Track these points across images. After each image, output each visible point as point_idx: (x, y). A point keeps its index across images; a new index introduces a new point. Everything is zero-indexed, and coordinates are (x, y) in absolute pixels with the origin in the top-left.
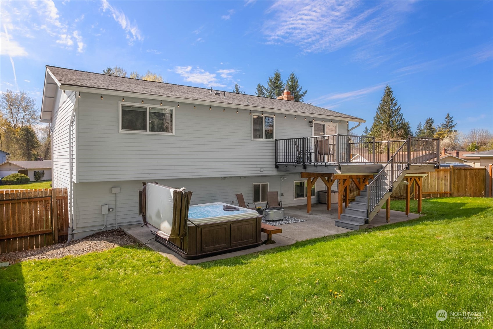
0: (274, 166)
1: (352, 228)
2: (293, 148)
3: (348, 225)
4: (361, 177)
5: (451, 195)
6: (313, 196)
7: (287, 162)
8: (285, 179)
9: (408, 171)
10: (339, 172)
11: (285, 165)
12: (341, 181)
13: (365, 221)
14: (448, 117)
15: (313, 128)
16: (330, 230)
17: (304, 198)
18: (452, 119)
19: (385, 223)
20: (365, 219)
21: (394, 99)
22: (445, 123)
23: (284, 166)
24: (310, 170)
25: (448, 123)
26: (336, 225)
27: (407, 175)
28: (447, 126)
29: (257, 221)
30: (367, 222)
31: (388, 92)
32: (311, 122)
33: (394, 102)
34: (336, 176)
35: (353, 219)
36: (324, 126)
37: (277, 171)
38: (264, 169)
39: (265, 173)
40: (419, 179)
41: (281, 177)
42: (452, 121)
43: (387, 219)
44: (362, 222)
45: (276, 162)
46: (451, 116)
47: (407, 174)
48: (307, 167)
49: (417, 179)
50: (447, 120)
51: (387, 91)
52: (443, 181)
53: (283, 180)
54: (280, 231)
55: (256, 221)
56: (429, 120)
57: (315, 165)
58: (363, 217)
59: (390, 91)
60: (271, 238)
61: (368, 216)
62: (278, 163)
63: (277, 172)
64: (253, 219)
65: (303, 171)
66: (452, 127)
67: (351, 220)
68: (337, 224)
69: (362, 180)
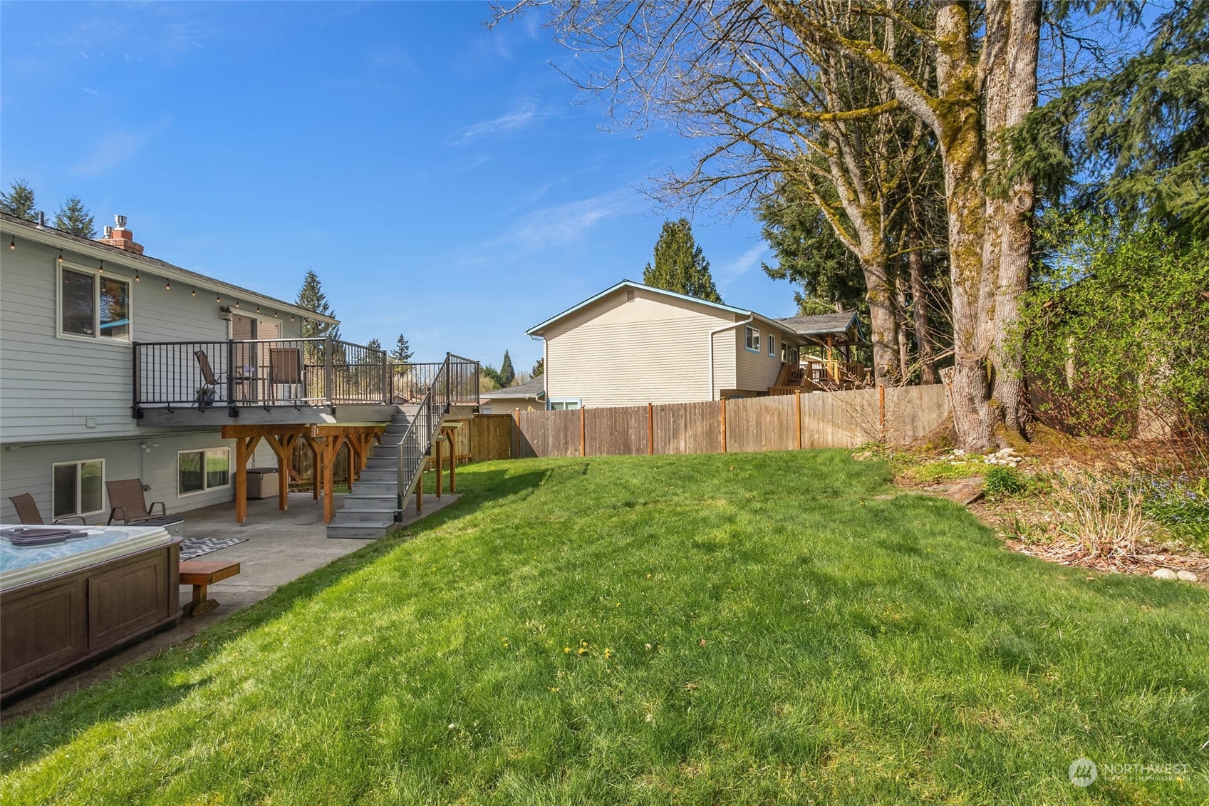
0: (129, 412)
1: (369, 535)
2: (190, 370)
3: (361, 530)
4: (362, 431)
5: (471, 461)
6: (224, 484)
7: (174, 402)
8: (156, 446)
9: (447, 417)
10: (330, 420)
11: (169, 408)
12: (331, 439)
13: (395, 517)
14: (401, 340)
15: (231, 324)
16: (325, 548)
17: (202, 492)
18: (408, 344)
19: (414, 516)
20: (394, 512)
21: (322, 297)
22: (397, 349)
23: (167, 411)
24: (246, 419)
25: (402, 350)
26: (329, 537)
27: (445, 424)
28: (401, 354)
29: (169, 553)
30: (398, 518)
31: (310, 283)
32: (225, 310)
33: (323, 302)
34: (321, 428)
35: (365, 517)
36: (254, 322)
37: (138, 425)
38: (100, 420)
39: (101, 432)
40: (452, 431)
41: (142, 443)
42: (407, 348)
43: (419, 509)
44: (389, 520)
45: (136, 401)
46: (405, 339)
47: (445, 421)
48: (241, 411)
49: (450, 432)
50: (400, 344)
51: (309, 280)
52: (460, 438)
53: (148, 450)
54: (234, 570)
55: (166, 555)
56: (374, 343)
57: (265, 407)
58: (391, 509)
59: (314, 281)
60: (205, 596)
61: (400, 506)
62: (141, 405)
63: (136, 428)
64: (157, 550)
65: (230, 422)
66: (407, 357)
67: (363, 520)
68: (331, 533)
69: (363, 437)
